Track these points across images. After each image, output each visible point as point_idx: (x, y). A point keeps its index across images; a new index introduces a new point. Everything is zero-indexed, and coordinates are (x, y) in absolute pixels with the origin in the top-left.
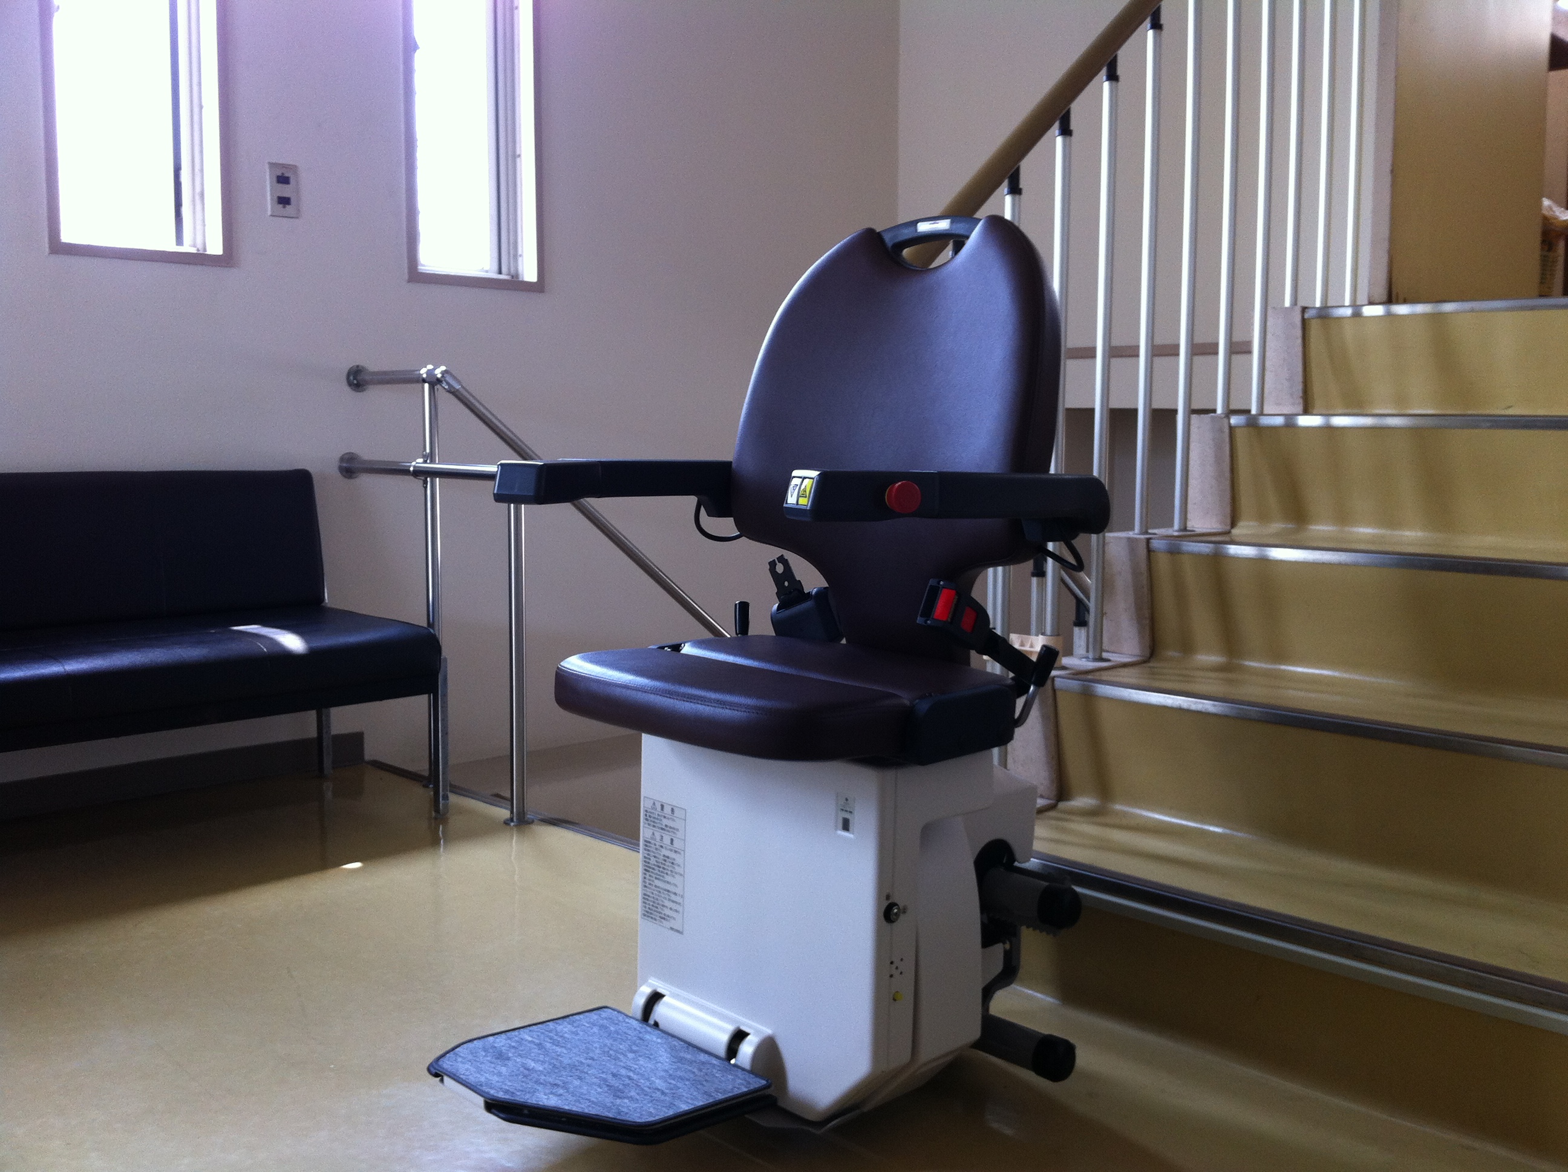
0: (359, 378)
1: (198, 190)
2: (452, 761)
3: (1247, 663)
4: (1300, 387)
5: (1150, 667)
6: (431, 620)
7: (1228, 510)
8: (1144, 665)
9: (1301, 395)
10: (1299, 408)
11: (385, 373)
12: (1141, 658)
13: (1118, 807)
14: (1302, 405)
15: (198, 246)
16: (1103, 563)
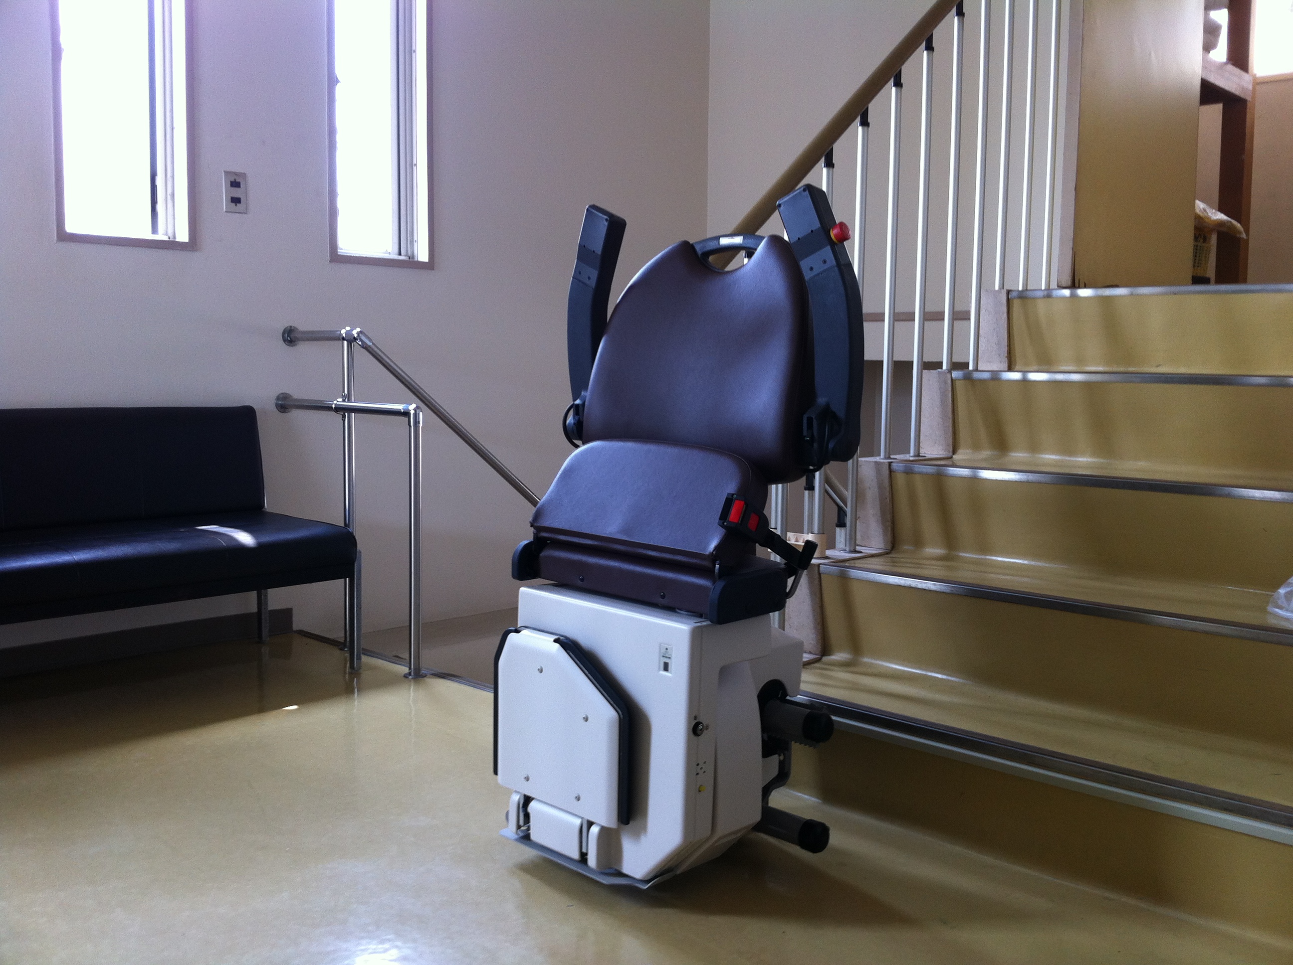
0: (292, 335)
1: (169, 191)
2: (363, 630)
3: (961, 554)
4: (1005, 349)
5: (891, 557)
6: (347, 521)
7: (950, 441)
8: (888, 555)
9: (1006, 355)
10: (1005, 366)
11: (313, 332)
12: (885, 550)
13: (866, 660)
14: (1007, 363)
15: (169, 235)
16: (857, 480)
